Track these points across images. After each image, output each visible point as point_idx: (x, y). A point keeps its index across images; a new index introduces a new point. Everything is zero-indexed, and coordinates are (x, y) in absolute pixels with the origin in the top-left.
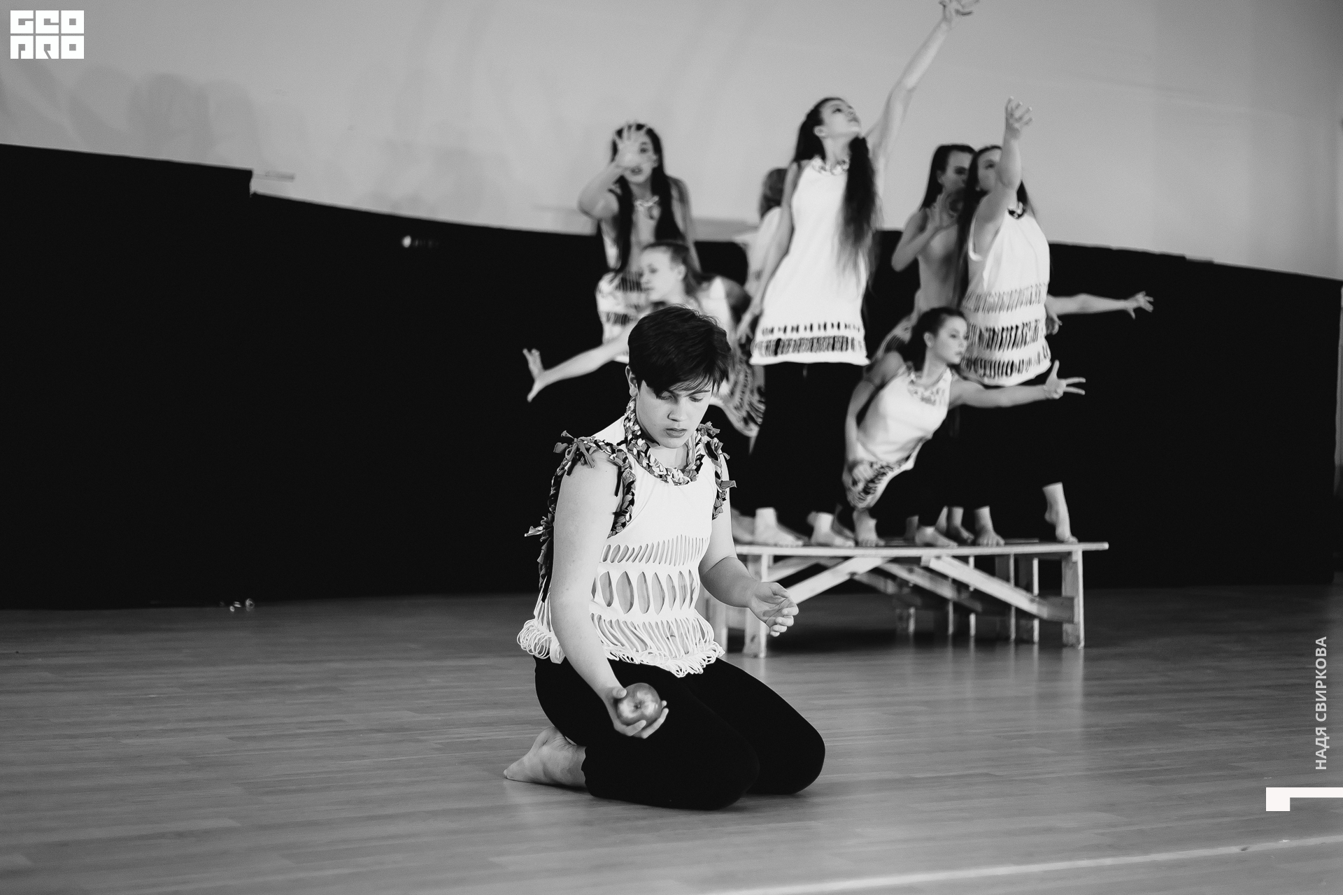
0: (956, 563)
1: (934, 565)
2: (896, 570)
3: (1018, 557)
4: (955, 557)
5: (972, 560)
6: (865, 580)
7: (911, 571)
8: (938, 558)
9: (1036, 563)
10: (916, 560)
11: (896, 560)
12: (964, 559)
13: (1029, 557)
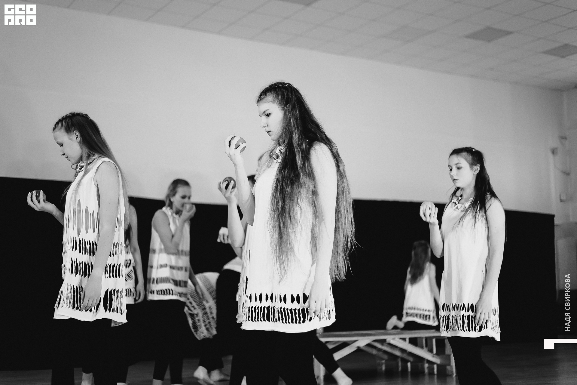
0: (401, 341)
1: (392, 342)
2: (377, 344)
3: (427, 339)
4: (401, 339)
5: (407, 340)
6: (364, 349)
7: (382, 345)
8: (394, 339)
9: (434, 341)
10: (384, 341)
11: (375, 341)
12: (404, 339)
13: (431, 338)
